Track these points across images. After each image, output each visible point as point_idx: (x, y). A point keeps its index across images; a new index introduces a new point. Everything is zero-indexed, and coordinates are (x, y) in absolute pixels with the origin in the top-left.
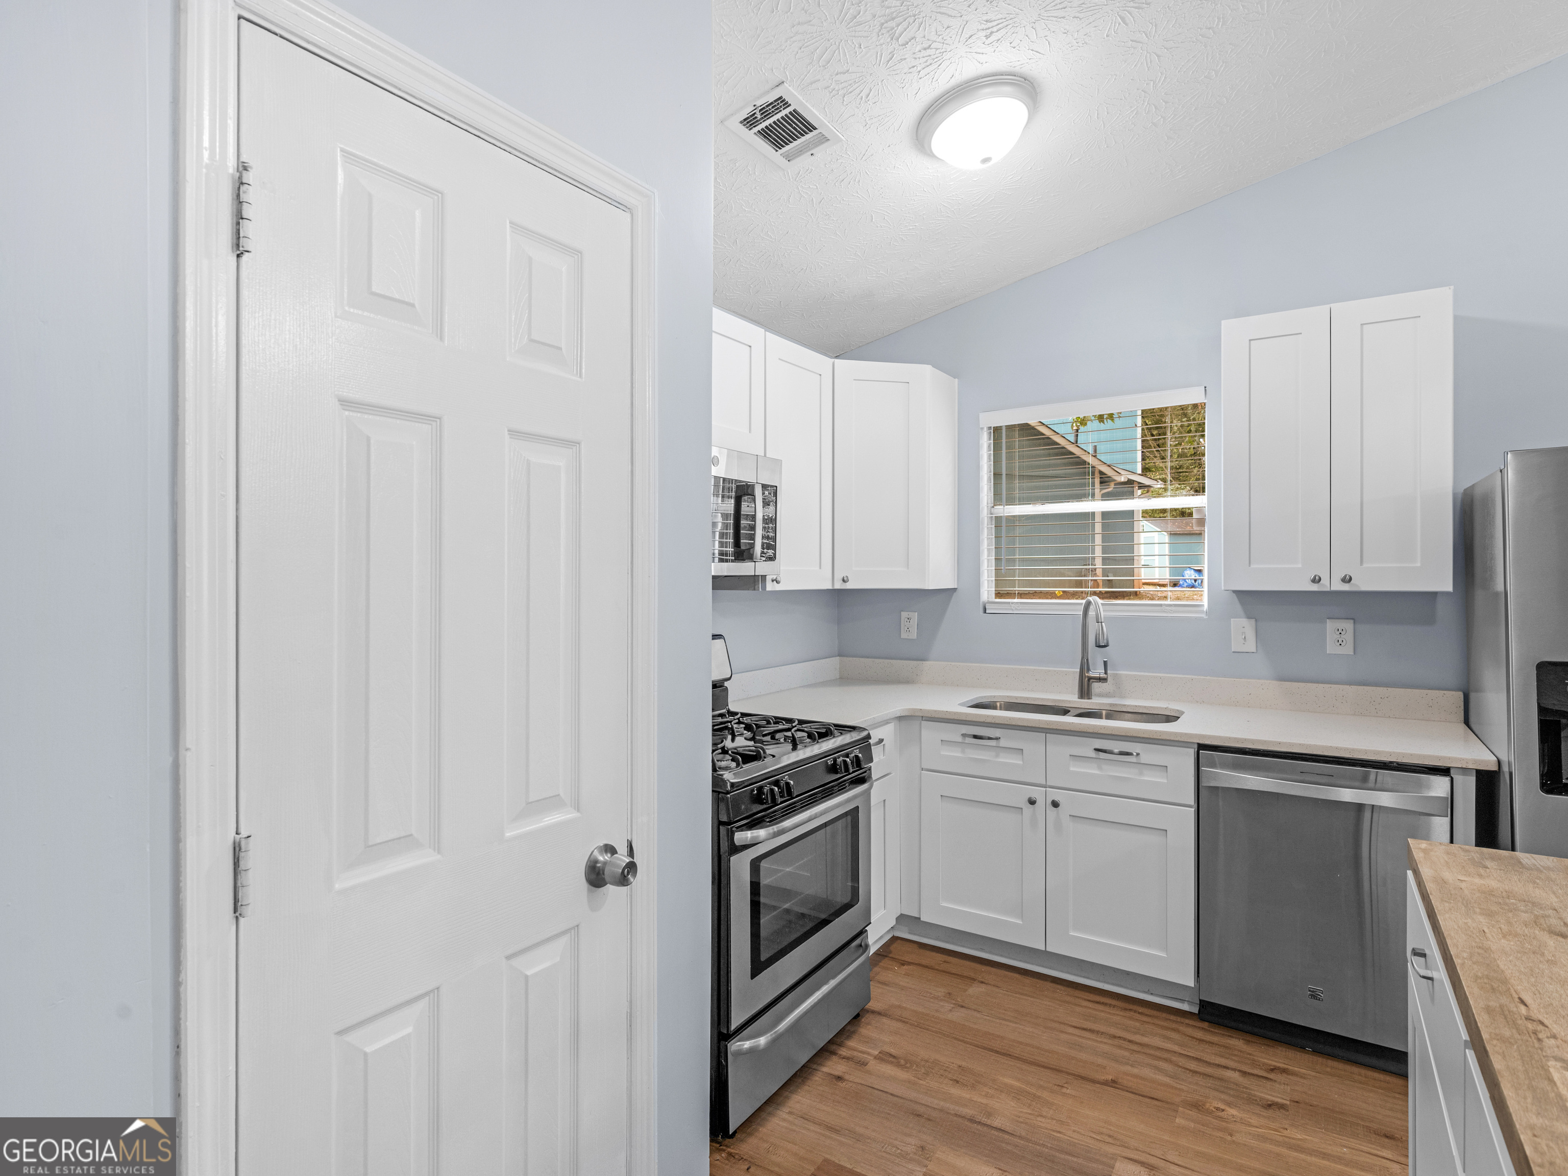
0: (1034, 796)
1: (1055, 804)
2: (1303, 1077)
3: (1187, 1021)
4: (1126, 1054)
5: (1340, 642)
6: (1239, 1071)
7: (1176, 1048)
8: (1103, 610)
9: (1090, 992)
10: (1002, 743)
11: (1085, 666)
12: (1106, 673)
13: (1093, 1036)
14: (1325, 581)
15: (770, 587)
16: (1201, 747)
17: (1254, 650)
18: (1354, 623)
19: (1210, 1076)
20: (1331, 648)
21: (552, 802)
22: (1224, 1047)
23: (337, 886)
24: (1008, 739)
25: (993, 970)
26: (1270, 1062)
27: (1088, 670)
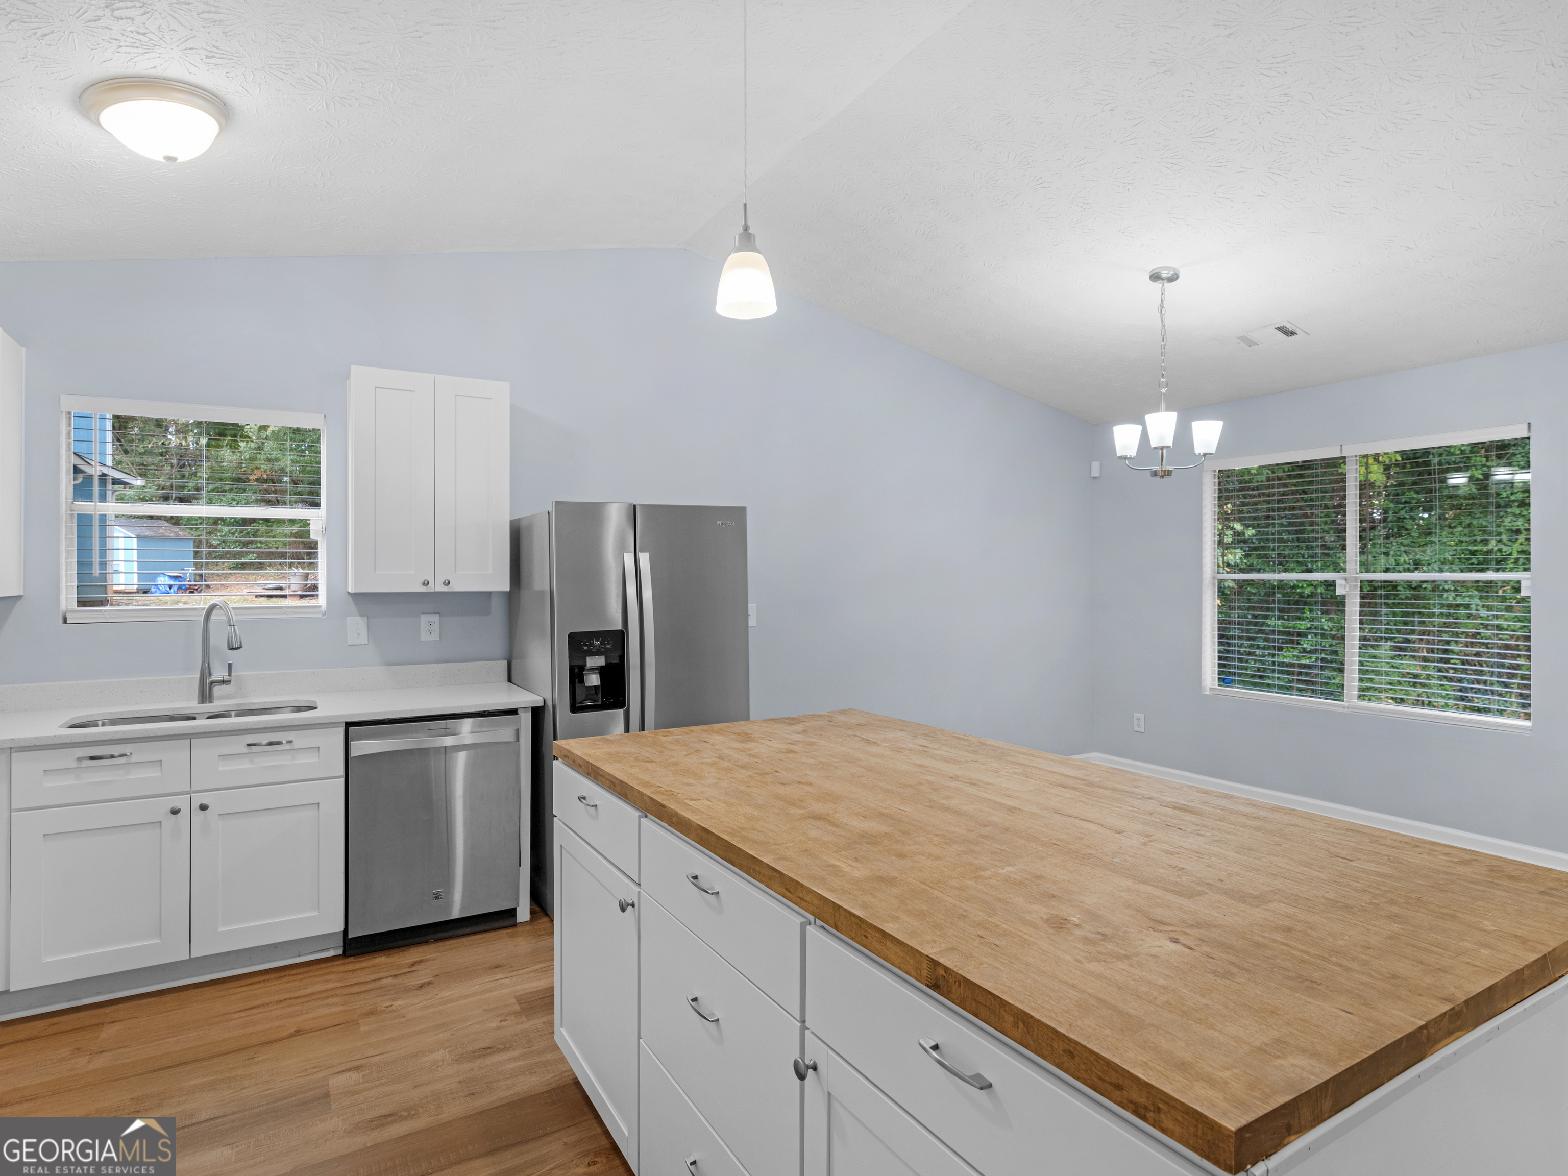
0: (177, 805)
1: (203, 808)
2: (434, 959)
3: (336, 963)
4: (298, 1007)
5: (430, 631)
6: (391, 976)
7: (337, 984)
8: (235, 614)
9: (240, 980)
10: (134, 759)
11: (206, 671)
12: (230, 675)
13: (261, 1010)
14: (431, 584)
16: (348, 725)
17: (366, 643)
18: (440, 616)
19: (372, 990)
20: (424, 636)
22: (373, 966)
24: (139, 753)
25: (120, 1006)
26: (408, 961)
27: (210, 674)
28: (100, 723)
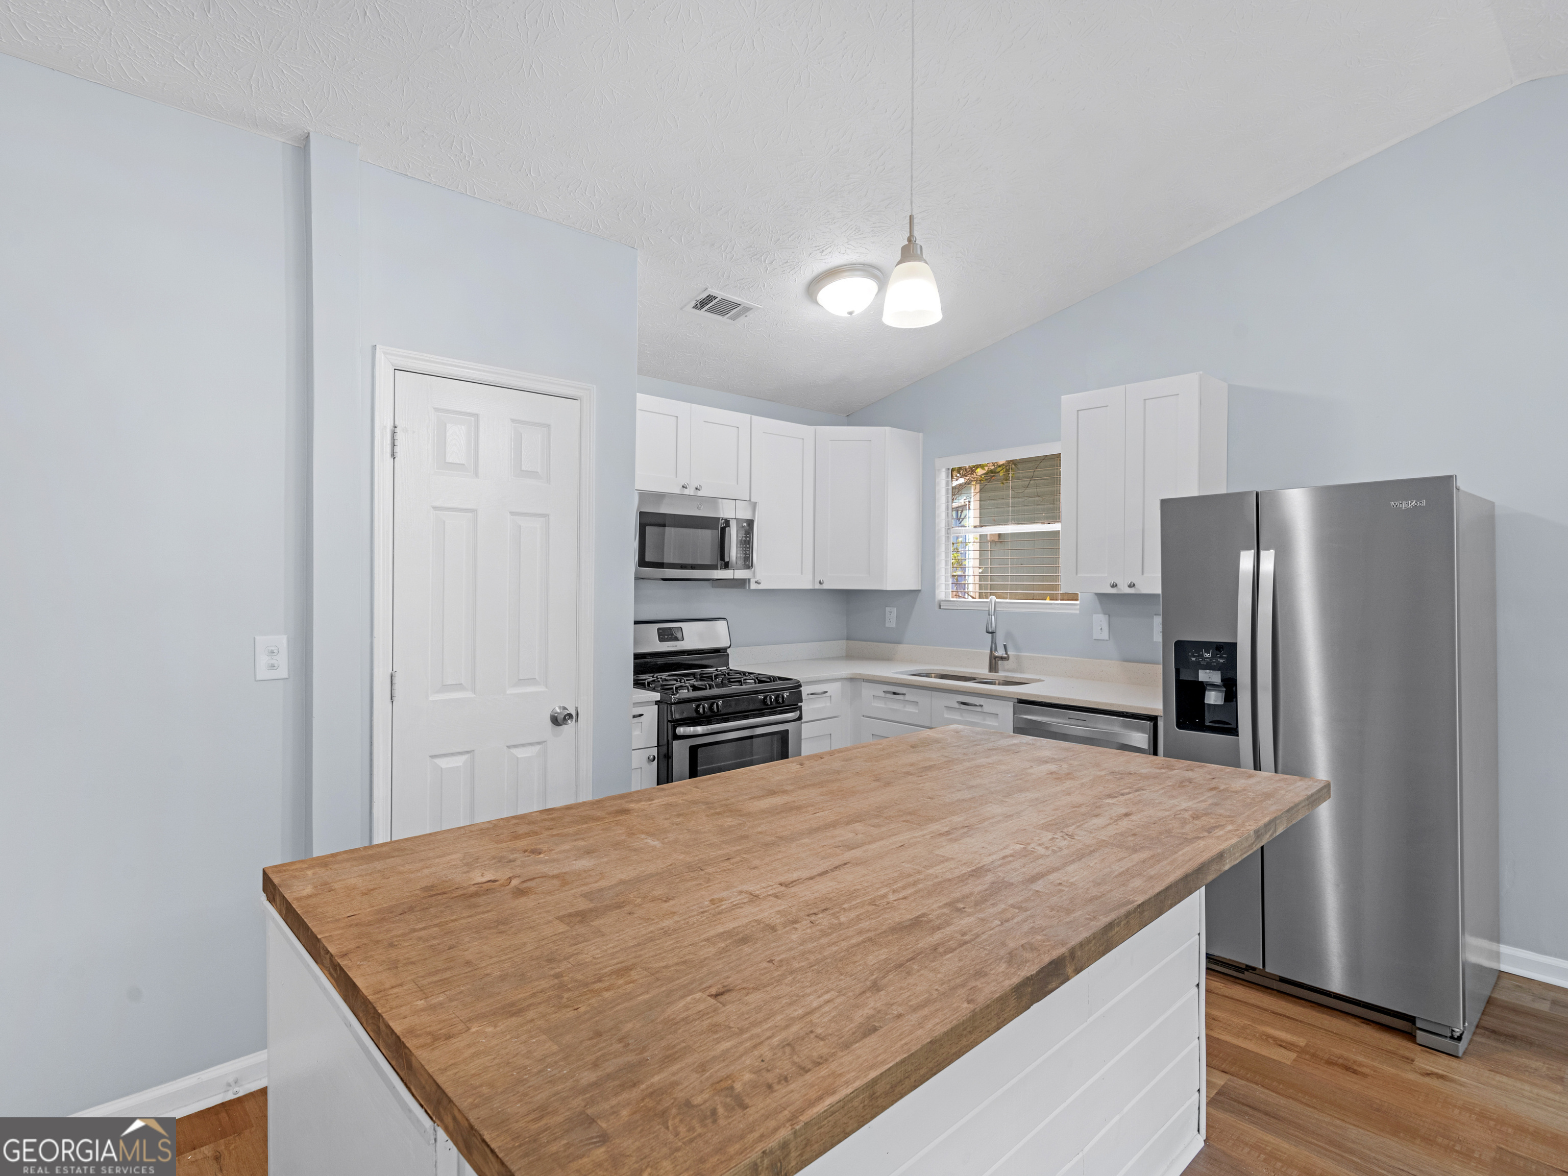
11: (993, 648)
14: (1119, 586)
15: (753, 586)
16: (1017, 702)
17: (1107, 638)
21: (532, 681)
23: (431, 699)
27: (996, 650)
28: (933, 675)
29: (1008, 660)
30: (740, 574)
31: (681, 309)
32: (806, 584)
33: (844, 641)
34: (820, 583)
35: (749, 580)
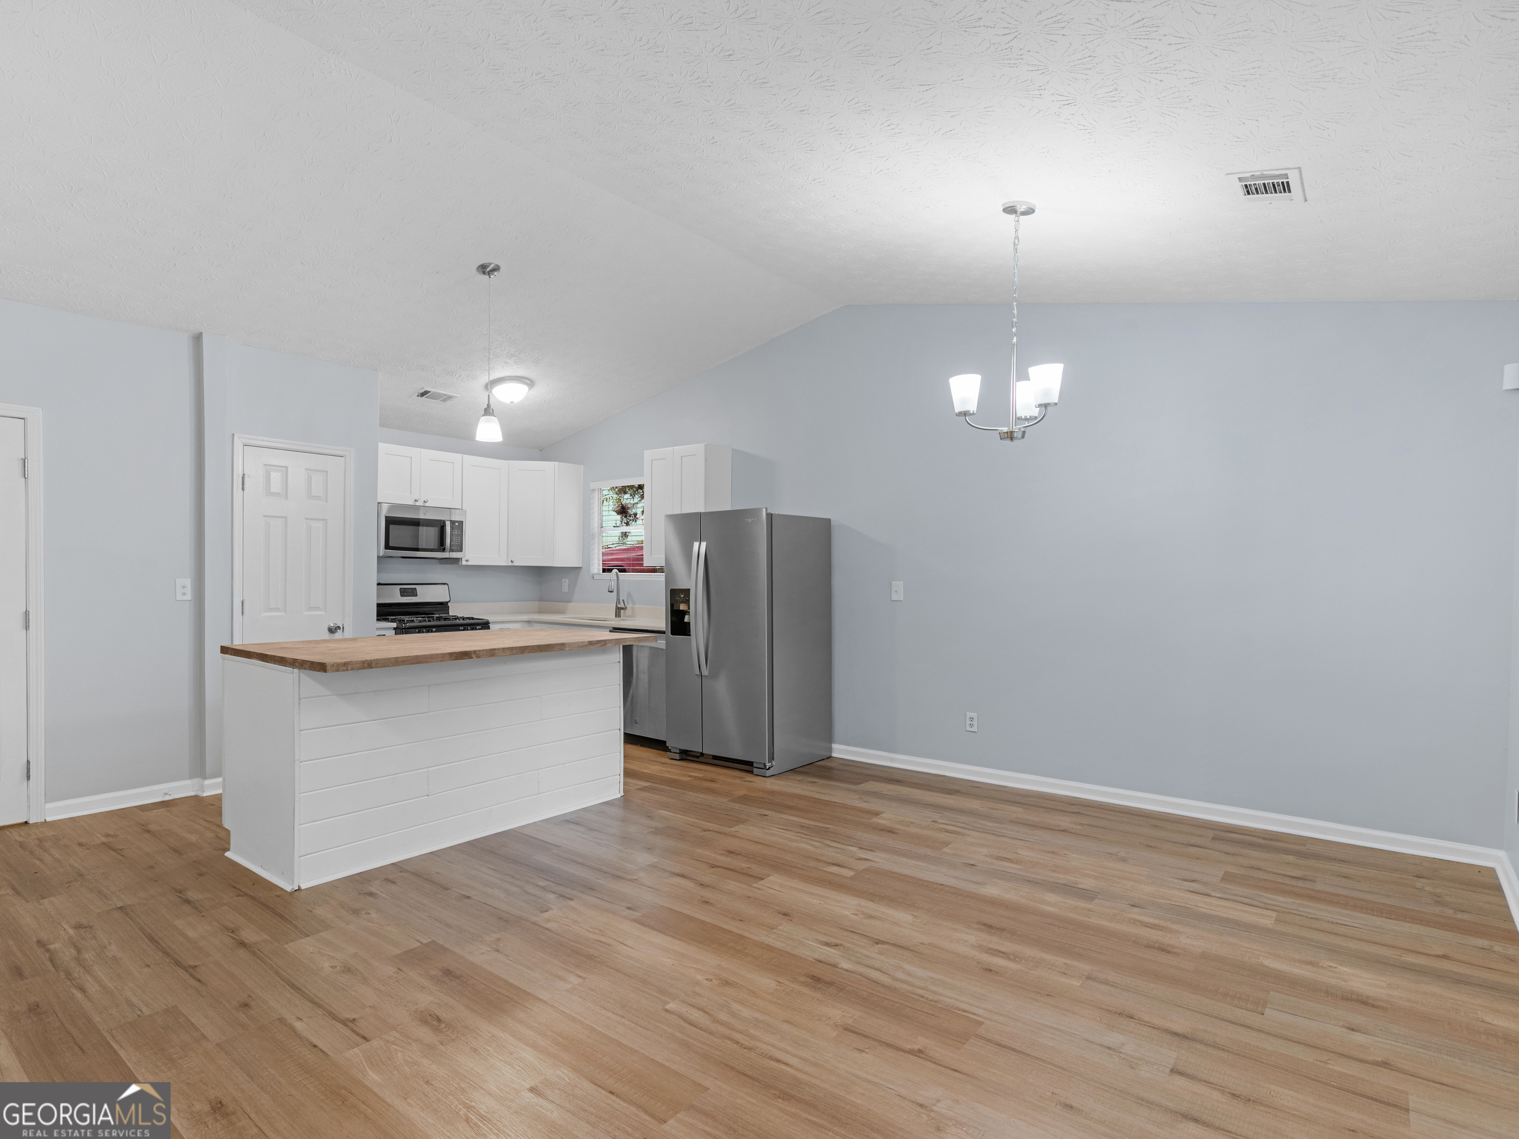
15: (464, 563)
27: (619, 603)
29: (626, 609)
30: (455, 555)
31: (410, 397)
32: (503, 562)
33: (537, 602)
34: (512, 562)
35: (461, 558)
